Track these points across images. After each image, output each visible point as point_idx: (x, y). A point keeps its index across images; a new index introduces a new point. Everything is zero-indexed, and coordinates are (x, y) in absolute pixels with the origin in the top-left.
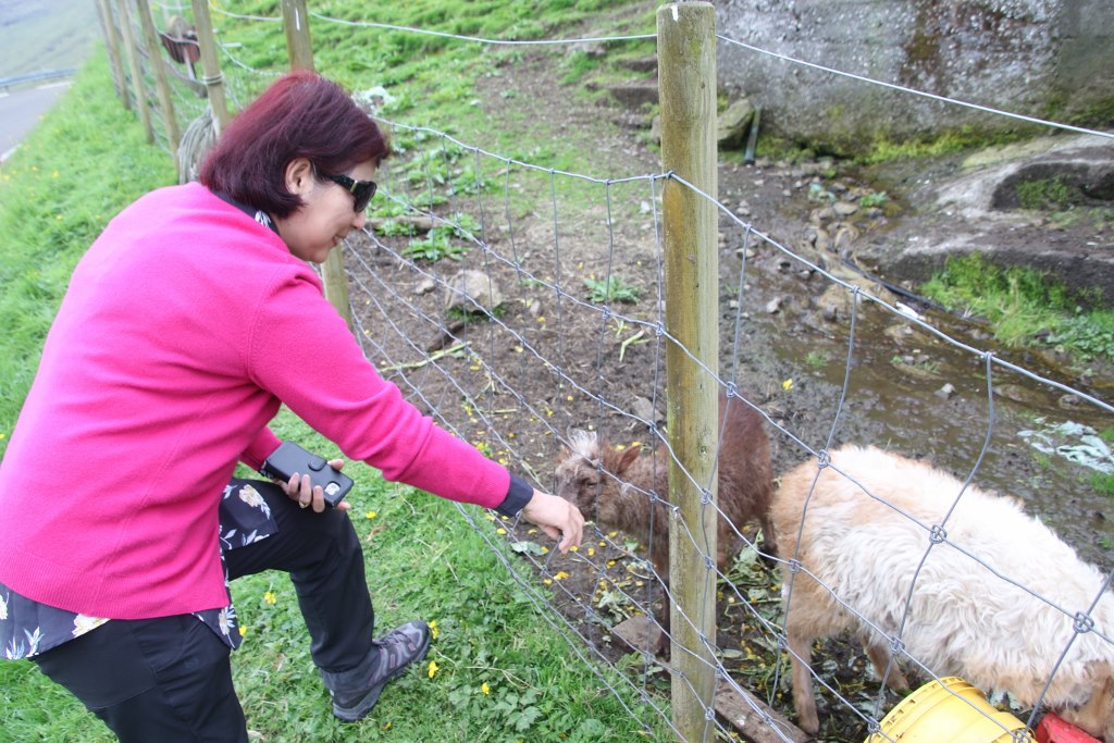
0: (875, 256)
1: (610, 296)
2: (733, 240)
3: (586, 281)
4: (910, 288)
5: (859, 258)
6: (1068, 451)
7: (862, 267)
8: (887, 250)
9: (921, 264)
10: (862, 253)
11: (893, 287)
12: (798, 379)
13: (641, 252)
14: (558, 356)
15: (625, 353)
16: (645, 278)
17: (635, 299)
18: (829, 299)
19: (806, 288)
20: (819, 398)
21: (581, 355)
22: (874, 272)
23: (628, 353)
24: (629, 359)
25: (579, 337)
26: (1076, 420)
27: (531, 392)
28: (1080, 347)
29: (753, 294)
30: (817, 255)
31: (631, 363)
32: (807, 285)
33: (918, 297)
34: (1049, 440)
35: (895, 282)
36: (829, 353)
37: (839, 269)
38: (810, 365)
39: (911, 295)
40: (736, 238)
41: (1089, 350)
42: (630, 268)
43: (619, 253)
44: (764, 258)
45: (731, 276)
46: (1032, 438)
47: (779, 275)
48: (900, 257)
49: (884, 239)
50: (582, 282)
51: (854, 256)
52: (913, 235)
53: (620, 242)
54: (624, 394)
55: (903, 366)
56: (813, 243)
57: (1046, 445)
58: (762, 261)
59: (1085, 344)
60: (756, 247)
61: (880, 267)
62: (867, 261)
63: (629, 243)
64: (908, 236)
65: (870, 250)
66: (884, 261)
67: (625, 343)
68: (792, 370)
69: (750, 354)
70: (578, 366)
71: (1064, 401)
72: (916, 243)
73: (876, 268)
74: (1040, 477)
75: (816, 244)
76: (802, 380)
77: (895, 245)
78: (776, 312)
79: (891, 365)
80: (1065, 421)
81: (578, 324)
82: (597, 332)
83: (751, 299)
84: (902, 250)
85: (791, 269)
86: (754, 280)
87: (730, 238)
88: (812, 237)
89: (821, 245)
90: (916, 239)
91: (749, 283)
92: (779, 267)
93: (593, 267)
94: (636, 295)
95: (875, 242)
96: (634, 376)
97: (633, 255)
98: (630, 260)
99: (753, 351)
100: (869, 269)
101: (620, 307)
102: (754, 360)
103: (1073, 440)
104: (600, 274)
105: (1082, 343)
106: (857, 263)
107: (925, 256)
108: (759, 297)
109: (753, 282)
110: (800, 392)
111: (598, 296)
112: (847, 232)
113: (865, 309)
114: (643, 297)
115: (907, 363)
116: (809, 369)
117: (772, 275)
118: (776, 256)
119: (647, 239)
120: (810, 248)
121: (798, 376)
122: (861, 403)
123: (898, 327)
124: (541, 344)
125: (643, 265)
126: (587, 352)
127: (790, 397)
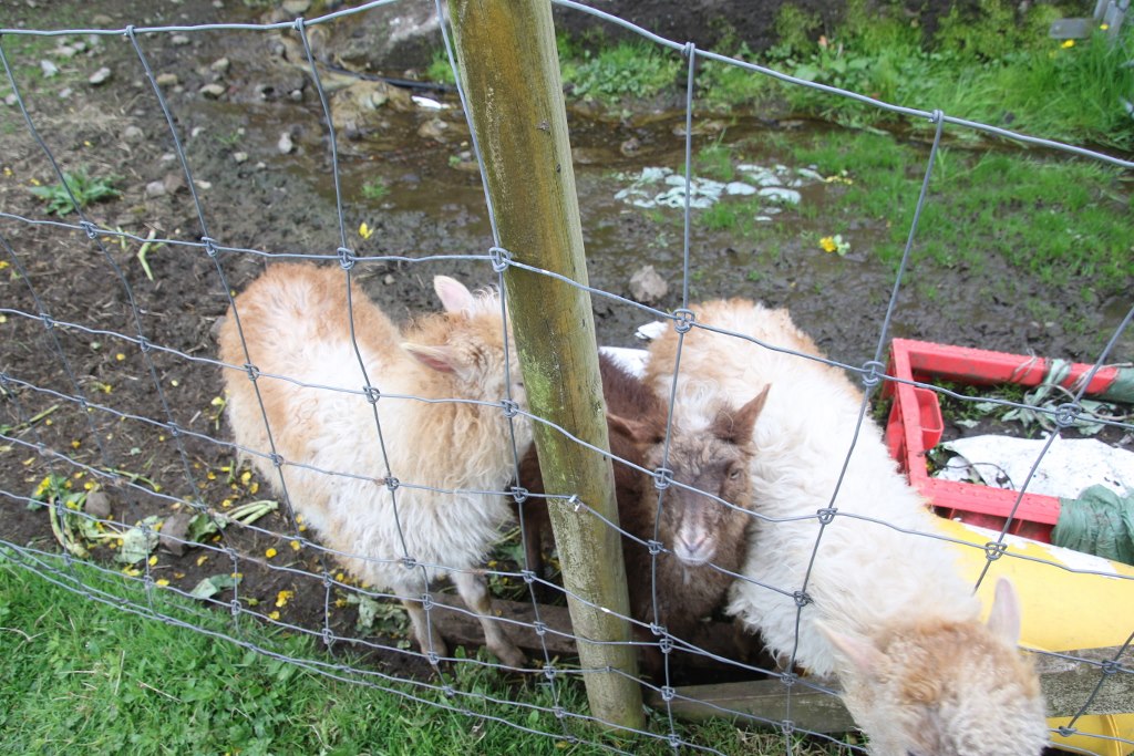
0: (362, 51)
1: (79, 200)
2: (188, 79)
3: (33, 190)
4: (415, 77)
5: (345, 59)
6: (665, 199)
7: (352, 68)
8: (372, 42)
9: (418, 47)
10: (347, 53)
11: (398, 82)
12: (372, 220)
13: (81, 128)
14: (64, 306)
15: (151, 268)
16: (109, 161)
17: (115, 192)
18: (341, 115)
19: (307, 111)
20: (409, 234)
21: (93, 292)
22: (368, 70)
23: (154, 266)
24: (160, 273)
25: (74, 271)
26: (650, 164)
27: (61, 372)
28: (606, 91)
29: (252, 137)
30: (297, 69)
31: (165, 276)
32: (306, 107)
33: (429, 85)
34: (644, 193)
35: (396, 74)
36: (381, 178)
37: (330, 79)
38: (373, 199)
39: (421, 84)
40: (190, 75)
41: (615, 92)
42: (79, 153)
43: (51, 139)
44: (238, 90)
45: (214, 124)
46: (629, 196)
47: (268, 105)
48: (390, 45)
49: (363, 30)
50: (26, 193)
51: (337, 58)
52: (393, 17)
53: (44, 124)
54: (185, 321)
55: (464, 166)
56: (284, 55)
57: (646, 200)
58: (238, 94)
59: (609, 87)
60: (221, 79)
61: (372, 63)
62: (357, 60)
63: (57, 122)
64: (387, 20)
65: (353, 47)
66: (374, 55)
67: (141, 255)
68: (357, 212)
69: (299, 210)
70: (100, 308)
71: (626, 149)
72: (399, 25)
73: (368, 65)
74: (662, 234)
75: (289, 56)
76: (377, 219)
77: (377, 34)
78: (293, 150)
79: (451, 168)
80: (641, 170)
81: (60, 253)
82: (93, 254)
83: (255, 144)
84: (387, 38)
85: (276, 93)
86: (243, 119)
87: (183, 78)
88: (279, 49)
89: (294, 55)
90: (397, 21)
91: (241, 126)
92: (263, 96)
93: (27, 168)
94: (112, 187)
95: (355, 36)
96: (181, 293)
97: (73, 135)
98: (72, 143)
99: (300, 205)
100: (361, 68)
101: (101, 209)
102: (309, 216)
103: (662, 186)
104: (45, 174)
105: (606, 87)
106: (345, 65)
107: (419, 38)
108: (263, 139)
109: (243, 123)
110: (385, 234)
111: (62, 205)
112: (315, 33)
113: (383, 115)
114: (122, 186)
115: (465, 160)
116: (374, 205)
117: (260, 108)
118: (251, 84)
119: (78, 110)
120: (284, 63)
121: (369, 216)
122: (455, 222)
123: (430, 123)
124: (28, 299)
125: (94, 145)
126: (99, 286)
127: (378, 244)
